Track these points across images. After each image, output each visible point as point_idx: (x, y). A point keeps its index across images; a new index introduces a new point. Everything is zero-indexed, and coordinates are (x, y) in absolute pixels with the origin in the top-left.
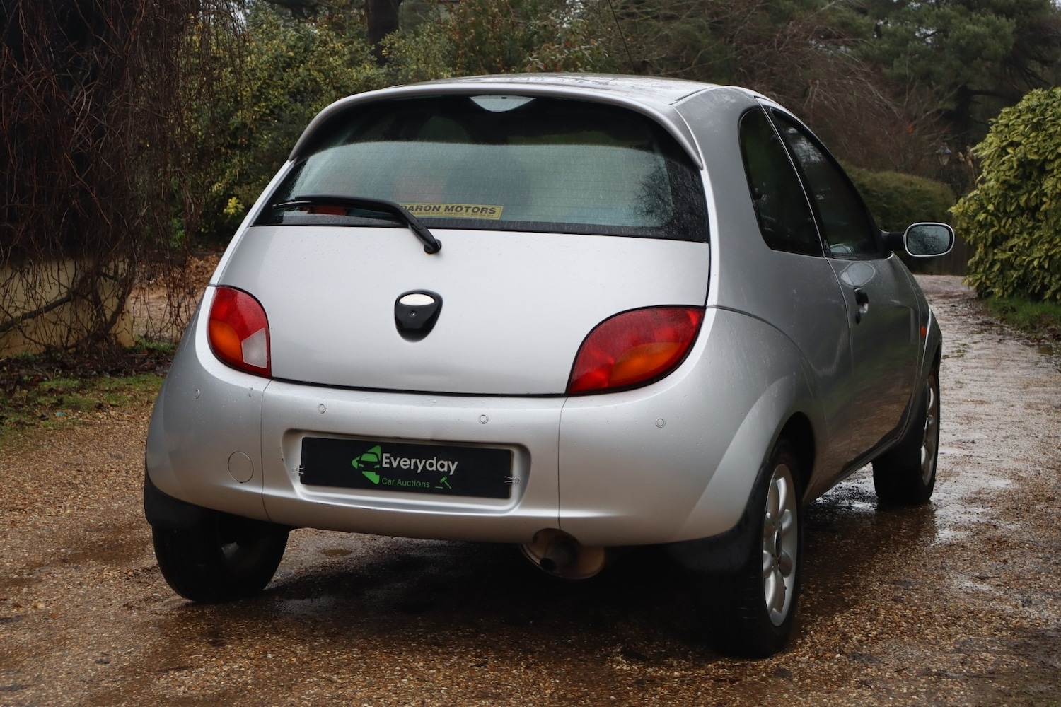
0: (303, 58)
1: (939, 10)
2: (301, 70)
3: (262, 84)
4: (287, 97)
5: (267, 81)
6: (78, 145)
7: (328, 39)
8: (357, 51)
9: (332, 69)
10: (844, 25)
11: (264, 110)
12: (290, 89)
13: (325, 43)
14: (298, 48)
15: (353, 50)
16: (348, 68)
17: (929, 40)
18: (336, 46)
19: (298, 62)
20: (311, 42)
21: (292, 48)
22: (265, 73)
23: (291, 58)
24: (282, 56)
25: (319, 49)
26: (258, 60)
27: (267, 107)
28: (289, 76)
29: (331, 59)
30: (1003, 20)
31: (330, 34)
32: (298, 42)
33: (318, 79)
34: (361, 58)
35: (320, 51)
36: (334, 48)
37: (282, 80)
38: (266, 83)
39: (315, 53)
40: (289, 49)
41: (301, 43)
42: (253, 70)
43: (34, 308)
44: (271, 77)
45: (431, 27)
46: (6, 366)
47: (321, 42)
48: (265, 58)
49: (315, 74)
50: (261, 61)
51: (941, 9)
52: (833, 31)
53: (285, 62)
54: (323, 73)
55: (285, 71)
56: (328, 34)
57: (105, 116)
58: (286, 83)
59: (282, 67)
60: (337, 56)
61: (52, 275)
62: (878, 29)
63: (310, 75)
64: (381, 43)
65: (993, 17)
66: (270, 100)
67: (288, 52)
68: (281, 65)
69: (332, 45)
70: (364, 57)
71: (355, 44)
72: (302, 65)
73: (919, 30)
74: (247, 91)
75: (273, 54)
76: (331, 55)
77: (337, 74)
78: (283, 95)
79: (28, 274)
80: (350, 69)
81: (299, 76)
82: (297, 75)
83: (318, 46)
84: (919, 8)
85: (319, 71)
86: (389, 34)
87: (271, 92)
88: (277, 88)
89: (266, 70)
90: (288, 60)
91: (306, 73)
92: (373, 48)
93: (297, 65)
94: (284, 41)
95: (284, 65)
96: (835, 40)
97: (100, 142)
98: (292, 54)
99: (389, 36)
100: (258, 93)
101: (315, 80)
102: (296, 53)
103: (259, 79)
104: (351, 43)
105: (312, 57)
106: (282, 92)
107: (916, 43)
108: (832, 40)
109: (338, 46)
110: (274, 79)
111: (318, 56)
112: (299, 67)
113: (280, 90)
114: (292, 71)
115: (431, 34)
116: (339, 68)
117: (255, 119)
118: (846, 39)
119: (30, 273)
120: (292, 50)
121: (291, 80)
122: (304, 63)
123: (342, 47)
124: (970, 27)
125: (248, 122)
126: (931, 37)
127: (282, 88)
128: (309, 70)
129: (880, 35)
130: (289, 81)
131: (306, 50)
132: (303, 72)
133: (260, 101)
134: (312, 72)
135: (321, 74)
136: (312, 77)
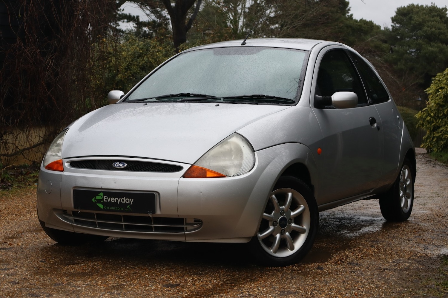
0: (146, 53)
1: (417, 41)
2: (145, 58)
3: (128, 64)
4: (139, 69)
5: (131, 62)
6: (48, 79)
7: (156, 45)
8: (168, 51)
9: (158, 57)
10: (376, 47)
11: (129, 74)
12: (140, 66)
13: (155, 47)
14: (144, 49)
15: (167, 50)
16: (164, 58)
17: (413, 54)
18: (160, 48)
19: (144, 55)
20: (149, 47)
21: (141, 49)
22: (130, 59)
23: (141, 53)
24: (137, 52)
25: (152, 49)
26: (127, 53)
27: (131, 73)
28: (140, 60)
29: (157, 54)
30: (444, 45)
31: (157, 43)
32: (144, 47)
33: (152, 62)
34: (170, 53)
35: (153, 50)
36: (159, 49)
37: (137, 62)
38: (130, 63)
39: (151, 51)
40: (140, 49)
41: (145, 47)
42: (125, 58)
43: (29, 146)
44: (132, 61)
45: (199, 40)
46: (16, 168)
47: (153, 46)
48: (130, 53)
49: (151, 59)
50: (128, 54)
51: (418, 41)
52: (372, 50)
53: (138, 55)
54: (154, 59)
55: (138, 58)
56: (156, 44)
57: (59, 68)
58: (139, 63)
59: (137, 57)
60: (160, 52)
61: (36, 132)
62: (391, 49)
63: (148, 60)
64: (178, 48)
65: (440, 44)
66: (132, 70)
67: (139, 50)
68: (136, 56)
69: (158, 48)
70: (171, 53)
71: (167, 48)
72: (145, 56)
73: (409, 50)
74: (122, 67)
75: (133, 51)
76: (158, 52)
77: (160, 60)
78: (137, 68)
79: (26, 131)
80: (165, 58)
81: (144, 60)
82: (143, 60)
83: (152, 48)
84: (409, 41)
85: (152, 58)
86: (182, 44)
87: (132, 67)
88: (135, 65)
89: (130, 58)
90: (139, 54)
91: (147, 59)
92: (175, 49)
93: (143, 56)
94: (138, 45)
95: (138, 56)
96: (373, 53)
97: (57, 78)
98: (141, 51)
99: (181, 45)
100: (127, 67)
101: (150, 62)
102: (143, 51)
103: (127, 62)
104: (166, 47)
105: (149, 53)
106: (137, 67)
107: (408, 55)
108: (371, 53)
109: (161, 48)
110: (134, 62)
111: (152, 52)
112: (144, 57)
113: (136, 66)
114: (141, 58)
115: (199, 43)
116: (161, 57)
117: (126, 78)
118: (377, 53)
119: (27, 131)
120: (141, 50)
121: (141, 62)
122: (146, 55)
123: (162, 49)
124: (430, 48)
125: (123, 79)
126: (414, 53)
127: (137, 65)
128: (148, 58)
129: (392, 52)
130: (140, 63)
131: (147, 50)
132: (146, 59)
133: (128, 71)
134: (149, 59)
135: (153, 60)
136: (149, 61)
